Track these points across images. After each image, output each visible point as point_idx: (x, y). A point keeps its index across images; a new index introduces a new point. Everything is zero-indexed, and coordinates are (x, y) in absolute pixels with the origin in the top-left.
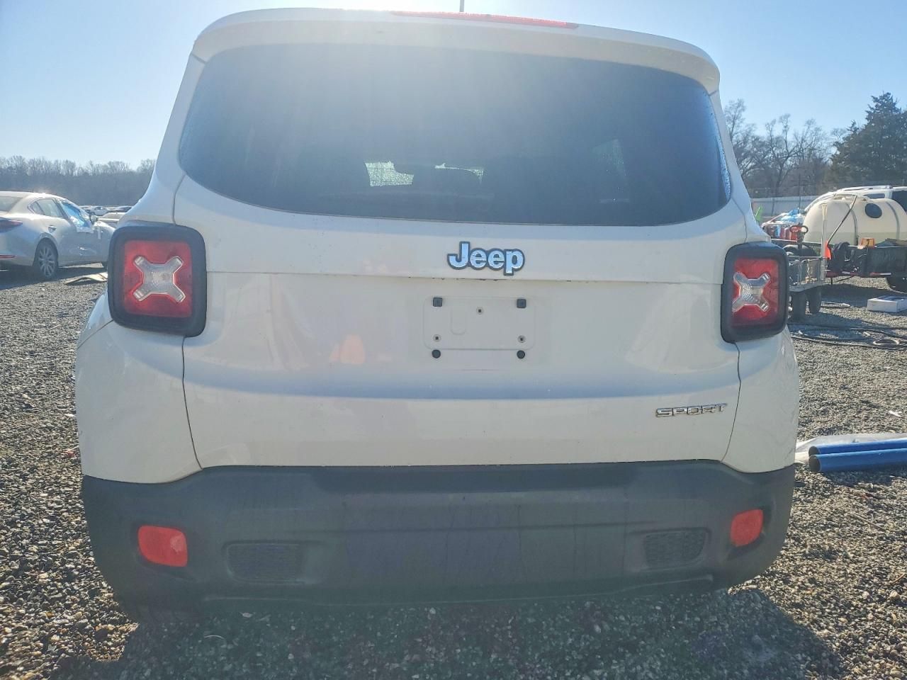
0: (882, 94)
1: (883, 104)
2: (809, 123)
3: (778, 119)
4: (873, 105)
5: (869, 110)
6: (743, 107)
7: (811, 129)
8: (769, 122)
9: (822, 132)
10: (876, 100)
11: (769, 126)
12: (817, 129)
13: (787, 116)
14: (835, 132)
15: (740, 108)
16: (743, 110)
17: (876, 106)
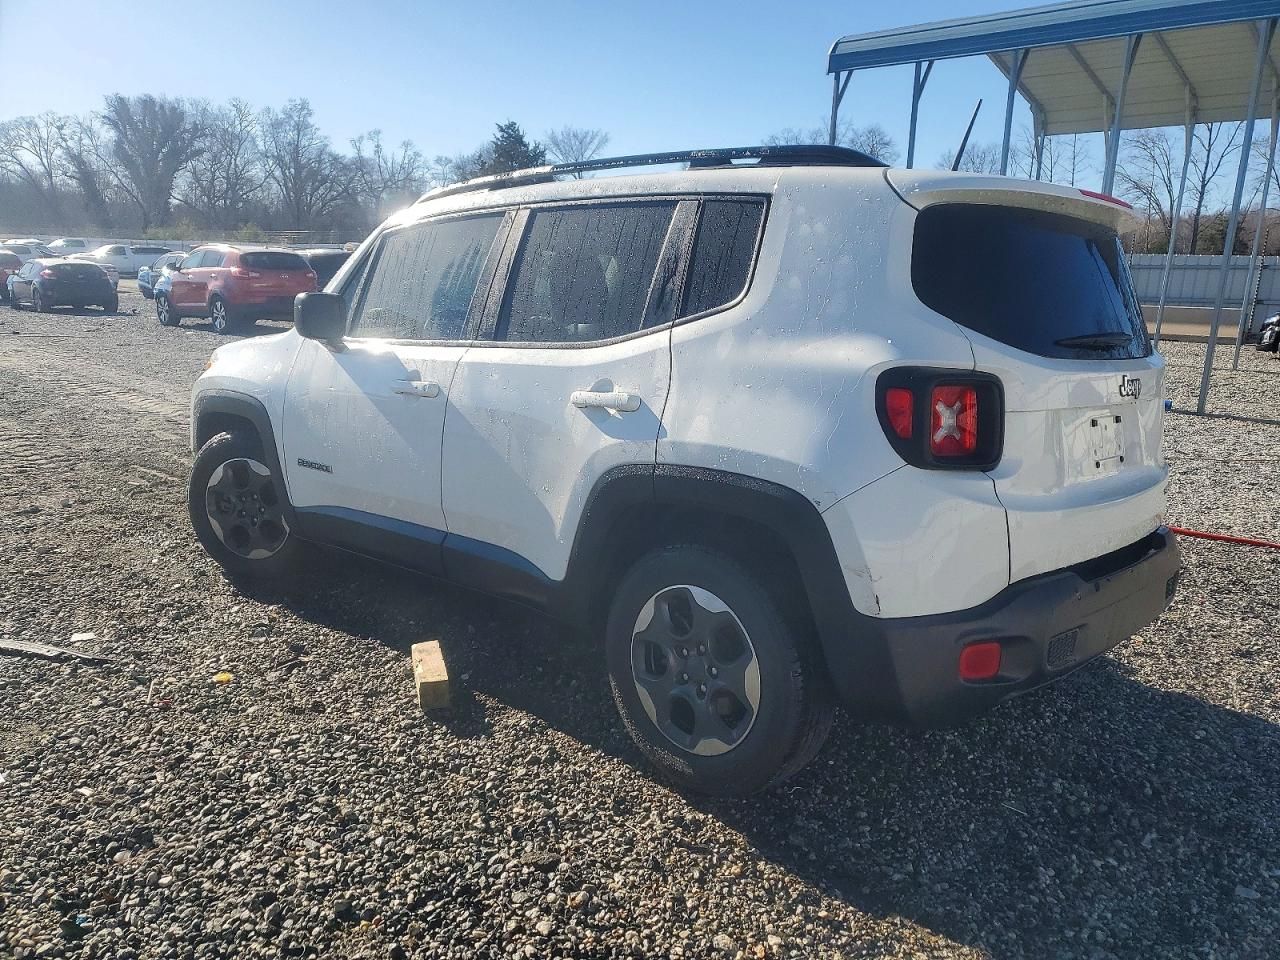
0: (507, 123)
1: (510, 136)
2: (406, 145)
3: (366, 135)
4: (499, 135)
5: (495, 140)
6: (309, 110)
7: (409, 153)
8: (356, 138)
9: (422, 159)
10: (502, 130)
11: (356, 143)
12: (417, 154)
13: (378, 132)
14: (439, 161)
15: (306, 111)
16: (310, 115)
17: (502, 137)
